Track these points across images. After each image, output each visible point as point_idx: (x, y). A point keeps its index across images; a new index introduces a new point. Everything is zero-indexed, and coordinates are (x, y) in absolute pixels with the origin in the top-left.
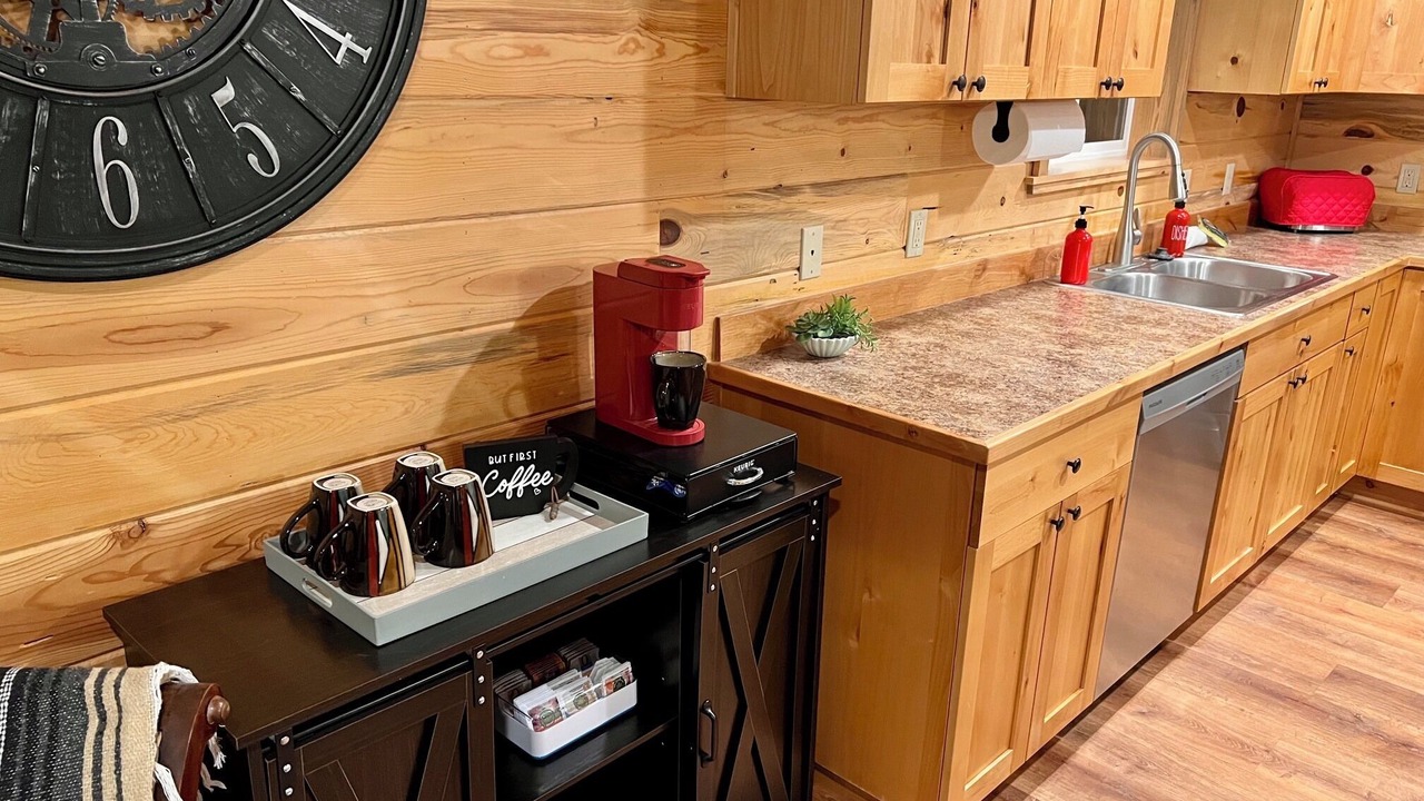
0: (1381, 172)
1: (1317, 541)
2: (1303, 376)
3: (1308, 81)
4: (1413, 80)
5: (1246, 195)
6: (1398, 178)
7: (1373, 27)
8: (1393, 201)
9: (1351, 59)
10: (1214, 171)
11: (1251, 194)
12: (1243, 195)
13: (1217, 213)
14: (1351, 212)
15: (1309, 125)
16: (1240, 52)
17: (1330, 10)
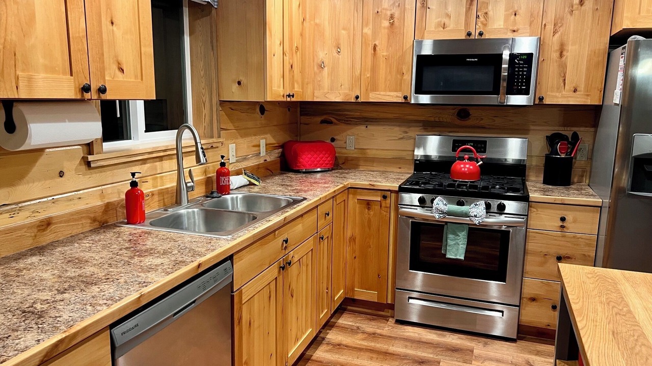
0: (340, 140)
1: (327, 344)
2: (289, 261)
3: (282, 94)
4: (339, 95)
5: (277, 155)
6: (346, 143)
7: (316, 68)
8: (346, 154)
9: (307, 84)
10: (253, 144)
11: (280, 154)
12: (274, 156)
13: (256, 167)
14: (326, 161)
15: (304, 119)
16: (241, 78)
17: (287, 58)
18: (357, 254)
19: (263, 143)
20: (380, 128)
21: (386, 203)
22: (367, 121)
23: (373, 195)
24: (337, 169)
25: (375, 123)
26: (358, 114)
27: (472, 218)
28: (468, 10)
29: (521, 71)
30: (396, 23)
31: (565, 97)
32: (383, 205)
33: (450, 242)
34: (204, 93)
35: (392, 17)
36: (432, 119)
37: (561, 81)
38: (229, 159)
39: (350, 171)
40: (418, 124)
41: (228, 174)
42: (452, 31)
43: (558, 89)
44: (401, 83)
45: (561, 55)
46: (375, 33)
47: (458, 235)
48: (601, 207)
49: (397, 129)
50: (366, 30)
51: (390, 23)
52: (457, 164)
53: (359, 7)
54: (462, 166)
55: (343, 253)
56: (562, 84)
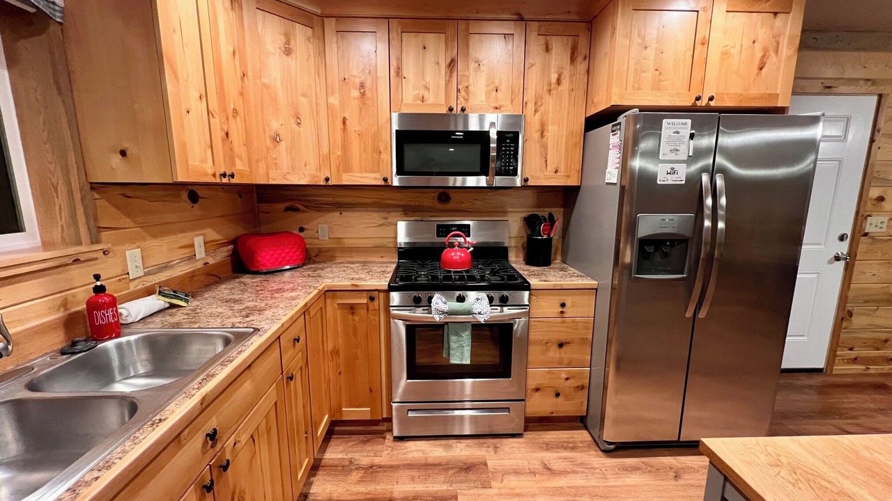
0: (310, 229)
3: (210, 171)
4: (303, 176)
5: (226, 254)
6: (317, 232)
7: (268, 142)
8: (319, 244)
9: (257, 162)
10: (179, 245)
11: (230, 253)
12: (223, 254)
13: (189, 275)
14: (293, 256)
15: (264, 207)
16: (125, 145)
17: (217, 121)
18: (342, 369)
19: (199, 241)
20: (357, 214)
21: (374, 306)
22: (340, 207)
23: (357, 297)
24: (309, 263)
25: (351, 209)
26: (331, 199)
27: (477, 316)
28: (448, 82)
29: (508, 150)
30: (368, 93)
31: (548, 179)
32: (371, 307)
33: (453, 345)
34: (52, 169)
35: (362, 85)
36: (412, 203)
37: (543, 162)
38: (128, 274)
39: (326, 265)
40: (399, 209)
41: (113, 303)
42: (433, 105)
43: (541, 170)
44: (378, 164)
45: (542, 135)
46: (343, 102)
47: (461, 336)
48: (596, 289)
49: (375, 215)
50: (331, 100)
51: (360, 92)
52: (447, 252)
53: (321, 71)
54: (453, 254)
55: (324, 372)
56: (544, 165)
